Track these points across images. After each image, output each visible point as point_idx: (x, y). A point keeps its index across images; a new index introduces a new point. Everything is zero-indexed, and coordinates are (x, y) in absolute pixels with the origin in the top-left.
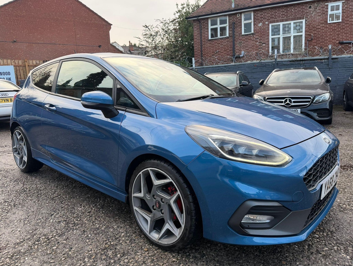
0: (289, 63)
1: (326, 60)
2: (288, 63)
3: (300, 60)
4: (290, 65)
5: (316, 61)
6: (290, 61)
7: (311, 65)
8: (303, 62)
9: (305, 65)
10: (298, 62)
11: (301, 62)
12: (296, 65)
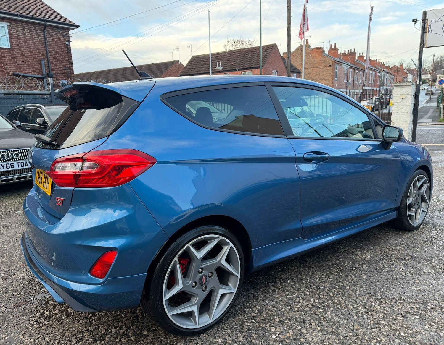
0: (4, 96)
1: (48, 96)
2: (2, 96)
3: (18, 94)
4: (5, 99)
5: (38, 97)
6: (5, 94)
7: (32, 101)
8: (23, 96)
9: (25, 100)
10: (15, 96)
11: (20, 96)
12: (13, 100)
